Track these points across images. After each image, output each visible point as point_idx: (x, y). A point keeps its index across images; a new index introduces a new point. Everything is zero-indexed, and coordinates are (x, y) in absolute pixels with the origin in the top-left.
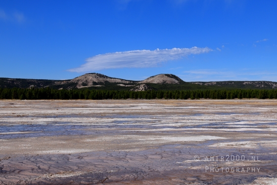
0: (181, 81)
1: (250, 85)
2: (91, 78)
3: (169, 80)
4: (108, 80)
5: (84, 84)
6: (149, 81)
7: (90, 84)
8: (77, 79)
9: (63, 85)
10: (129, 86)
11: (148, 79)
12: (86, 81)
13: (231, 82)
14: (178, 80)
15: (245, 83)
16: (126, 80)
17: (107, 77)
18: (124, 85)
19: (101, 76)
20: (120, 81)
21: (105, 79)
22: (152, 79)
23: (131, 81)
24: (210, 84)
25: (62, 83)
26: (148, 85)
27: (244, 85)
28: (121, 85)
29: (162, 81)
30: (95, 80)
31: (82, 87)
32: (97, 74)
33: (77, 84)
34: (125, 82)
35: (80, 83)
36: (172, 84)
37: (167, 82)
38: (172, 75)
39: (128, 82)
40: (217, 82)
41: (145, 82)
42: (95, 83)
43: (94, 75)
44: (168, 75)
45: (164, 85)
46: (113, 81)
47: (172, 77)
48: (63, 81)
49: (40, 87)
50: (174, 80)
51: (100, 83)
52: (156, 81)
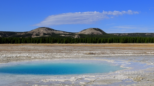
0: (104, 33)
1: (150, 35)
2: (42, 30)
3: (95, 32)
4: (54, 32)
5: (37, 35)
6: (82, 33)
7: (42, 35)
8: (33, 31)
9: (22, 35)
10: (68, 36)
11: (82, 31)
12: (39, 33)
13: (138, 33)
14: (102, 32)
15: (146, 34)
16: (67, 32)
17: (53, 30)
18: (64, 36)
19: (49, 29)
20: (62, 33)
21: (52, 31)
22: (84, 31)
23: (70, 33)
24: (124, 35)
25: (22, 34)
26: (80, 35)
27: (146, 36)
28: (63, 35)
29: (91, 33)
30: (45, 32)
31: (35, 36)
32: (47, 28)
33: (32, 34)
34: (66, 33)
35: (35, 34)
36: (97, 35)
37: (94, 33)
38: (98, 29)
39: (68, 33)
40: (128, 34)
41: (80, 33)
42: (45, 34)
43: (44, 29)
44: (95, 29)
45: (92, 35)
46: (57, 32)
47: (98, 30)
48: (23, 32)
49: (6, 36)
50: (99, 32)
51: (49, 34)
52: (87, 33)
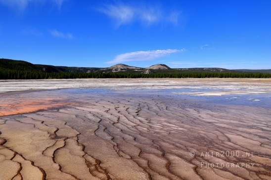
0: (169, 68)
1: (207, 70)
2: (119, 66)
3: (162, 67)
4: (129, 67)
5: (116, 70)
6: (151, 68)
7: (119, 70)
8: (112, 67)
9: (105, 70)
10: (140, 71)
12: (117, 68)
13: (197, 68)
14: (167, 67)
15: (204, 69)
18: (137, 70)
19: (125, 65)
20: (135, 68)
21: (127, 67)
22: (153, 67)
23: (141, 68)
24: (185, 69)
26: (151, 70)
29: (158, 68)
30: (122, 68)
32: (123, 65)
33: (112, 70)
35: (114, 69)
36: (164, 69)
38: (164, 65)
39: (139, 69)
40: (189, 69)
41: (149, 68)
42: (121, 69)
43: (121, 65)
44: (162, 65)
45: (159, 70)
46: (131, 68)
48: (105, 68)
49: (93, 71)
50: (165, 67)
51: (125, 69)
52: (155, 68)
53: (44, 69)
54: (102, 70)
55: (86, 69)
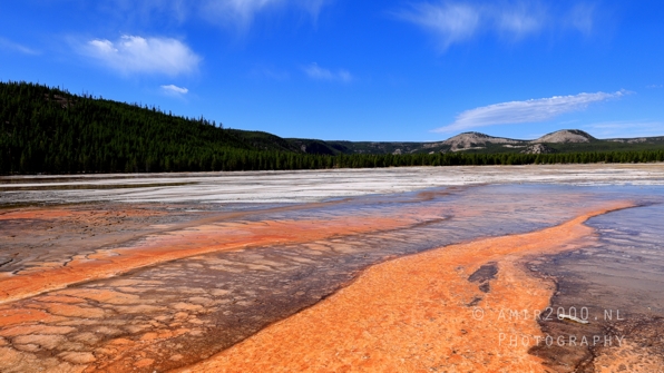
0: (592, 139)
2: (468, 138)
3: (573, 138)
4: (490, 140)
5: (459, 146)
6: (545, 140)
7: (467, 146)
8: (451, 140)
9: (434, 148)
11: (544, 137)
12: (463, 142)
14: (587, 137)
16: (513, 140)
17: (488, 136)
18: (511, 146)
19: (480, 135)
20: (505, 141)
21: (486, 139)
22: (549, 137)
23: (519, 141)
25: (433, 146)
26: (544, 144)
28: (507, 146)
29: (564, 140)
30: (474, 141)
31: (457, 150)
32: (476, 134)
33: (450, 146)
35: (455, 145)
36: (578, 143)
37: (571, 140)
38: (579, 131)
39: (515, 142)
40: (648, 139)
41: (540, 141)
42: (473, 145)
43: (471, 135)
44: (572, 132)
45: (567, 145)
46: (496, 141)
47: (578, 134)
48: (434, 143)
49: (407, 151)
50: (581, 137)
51: (480, 145)
52: (556, 139)
53: (304, 148)
54: (428, 146)
55: (391, 146)
